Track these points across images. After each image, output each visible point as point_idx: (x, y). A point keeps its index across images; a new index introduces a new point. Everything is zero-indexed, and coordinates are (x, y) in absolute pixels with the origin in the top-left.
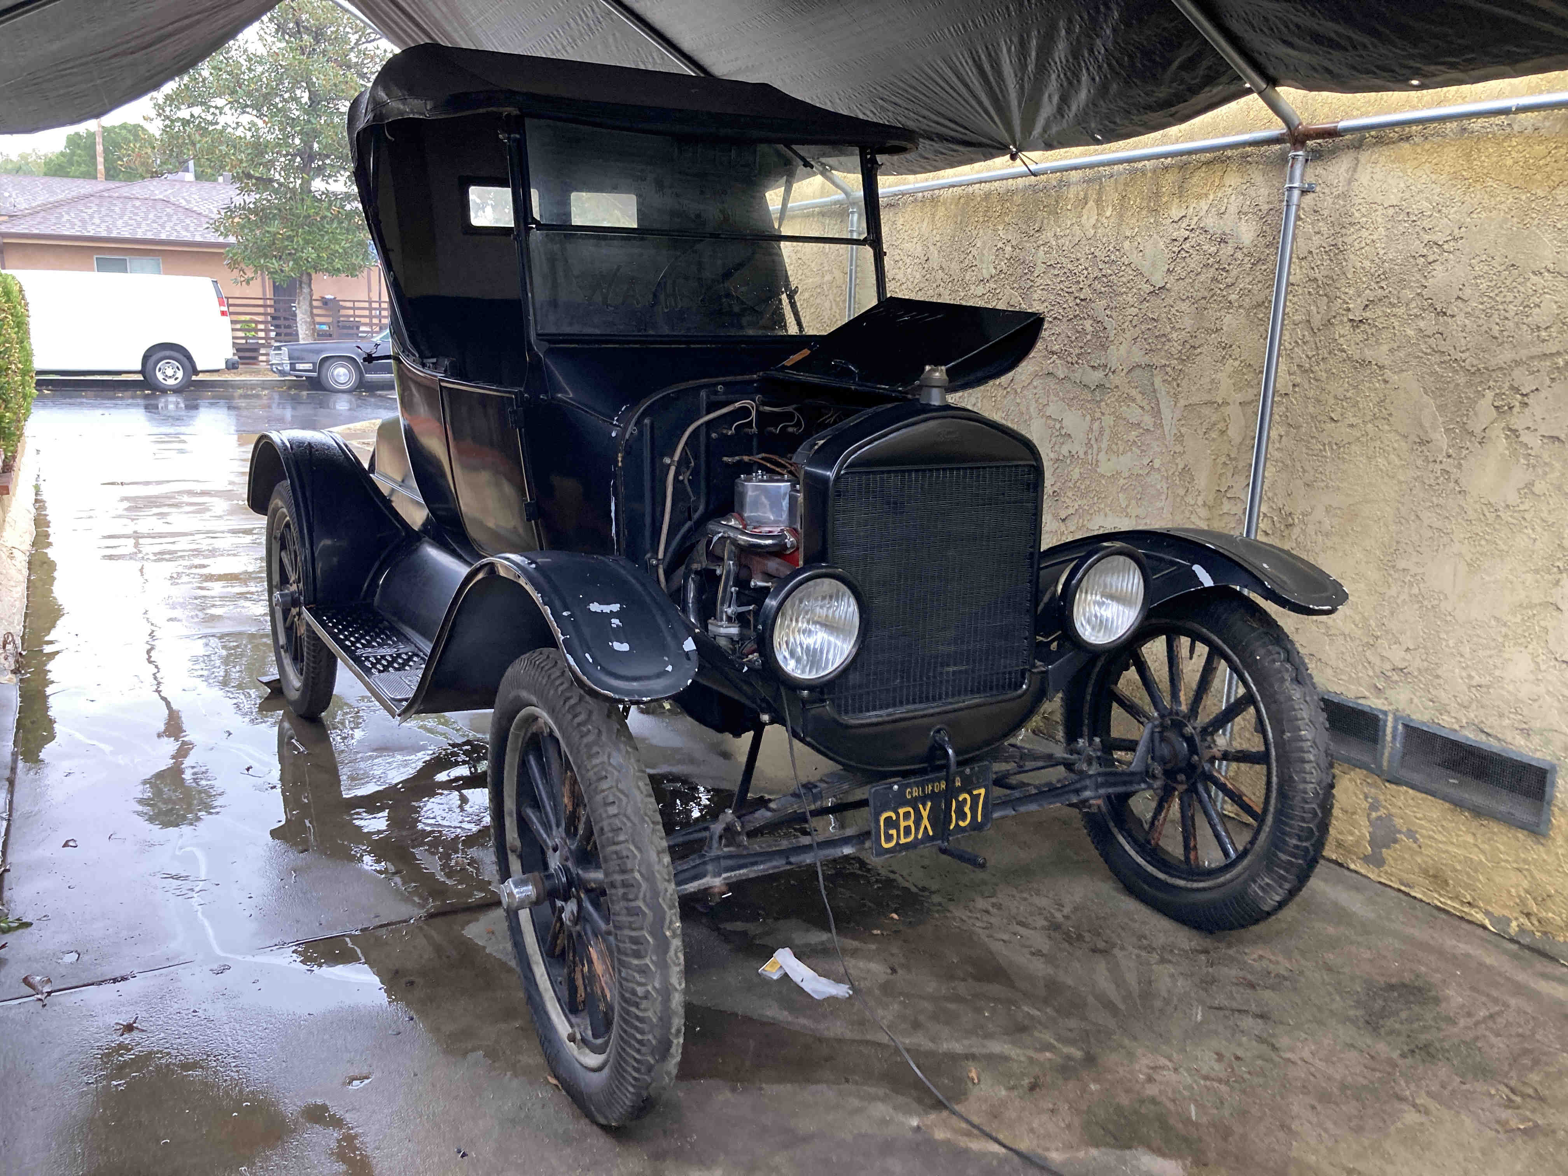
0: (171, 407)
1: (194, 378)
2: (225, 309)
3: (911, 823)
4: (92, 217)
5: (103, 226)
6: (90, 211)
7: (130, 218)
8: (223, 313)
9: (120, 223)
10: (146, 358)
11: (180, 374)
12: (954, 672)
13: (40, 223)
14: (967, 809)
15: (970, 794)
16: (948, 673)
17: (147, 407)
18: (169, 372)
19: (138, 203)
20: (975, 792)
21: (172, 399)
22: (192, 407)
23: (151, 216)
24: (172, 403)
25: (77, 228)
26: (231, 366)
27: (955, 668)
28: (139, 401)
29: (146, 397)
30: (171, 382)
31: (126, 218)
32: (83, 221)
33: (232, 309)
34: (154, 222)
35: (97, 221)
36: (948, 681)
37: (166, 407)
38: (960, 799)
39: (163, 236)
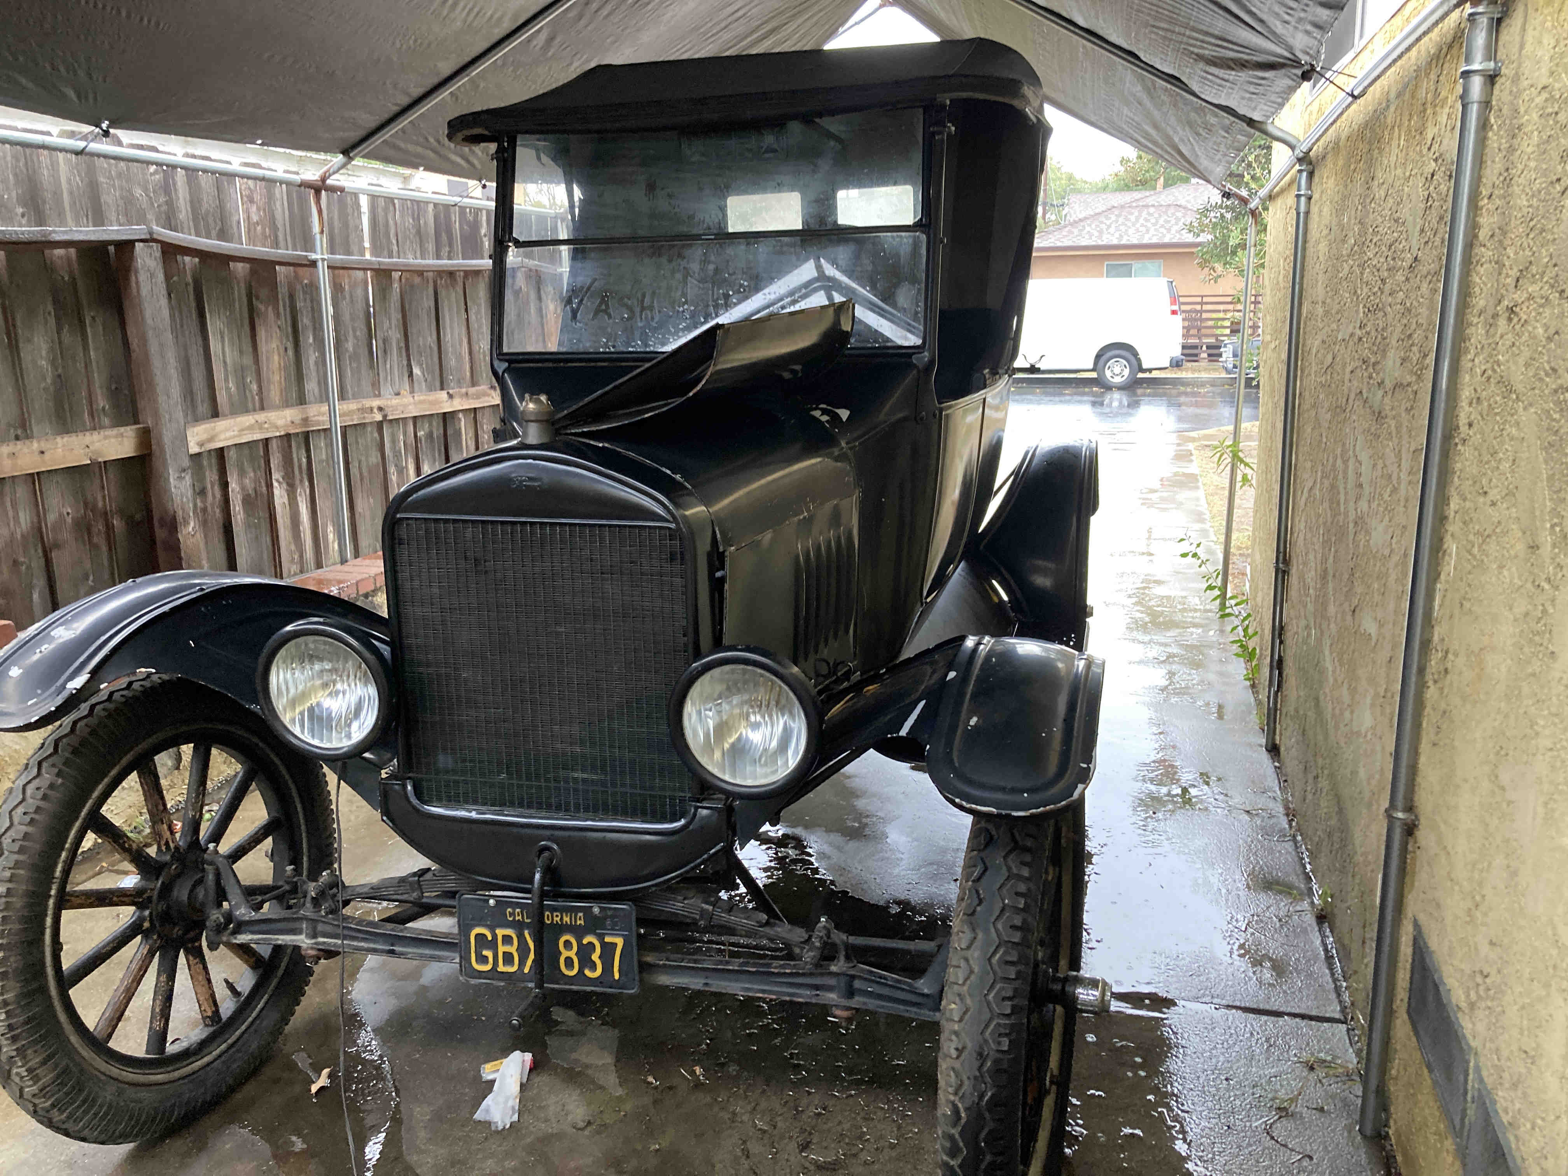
0: (1115, 404)
1: (1140, 375)
2: (1176, 308)
3: (513, 949)
4: (1109, 227)
5: (1117, 235)
6: (1108, 222)
7: (1142, 225)
8: (1174, 312)
9: (1131, 231)
10: (1098, 357)
11: (1126, 372)
12: (584, 781)
13: (1065, 236)
14: (595, 957)
15: (601, 938)
16: (575, 780)
17: (1094, 404)
18: (1117, 370)
19: (1152, 210)
20: (608, 939)
21: (1116, 395)
22: (1134, 404)
23: (1161, 222)
24: (1116, 399)
25: (1094, 238)
26: (1176, 364)
27: (585, 776)
28: (1085, 398)
29: (1095, 395)
30: (1118, 380)
31: (1138, 225)
32: (1101, 232)
33: (1184, 308)
34: (1162, 226)
35: (1112, 230)
36: (576, 790)
37: (1111, 403)
38: (585, 941)
39: (1166, 240)
